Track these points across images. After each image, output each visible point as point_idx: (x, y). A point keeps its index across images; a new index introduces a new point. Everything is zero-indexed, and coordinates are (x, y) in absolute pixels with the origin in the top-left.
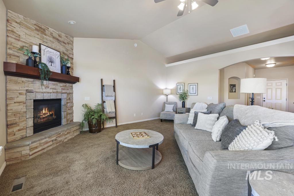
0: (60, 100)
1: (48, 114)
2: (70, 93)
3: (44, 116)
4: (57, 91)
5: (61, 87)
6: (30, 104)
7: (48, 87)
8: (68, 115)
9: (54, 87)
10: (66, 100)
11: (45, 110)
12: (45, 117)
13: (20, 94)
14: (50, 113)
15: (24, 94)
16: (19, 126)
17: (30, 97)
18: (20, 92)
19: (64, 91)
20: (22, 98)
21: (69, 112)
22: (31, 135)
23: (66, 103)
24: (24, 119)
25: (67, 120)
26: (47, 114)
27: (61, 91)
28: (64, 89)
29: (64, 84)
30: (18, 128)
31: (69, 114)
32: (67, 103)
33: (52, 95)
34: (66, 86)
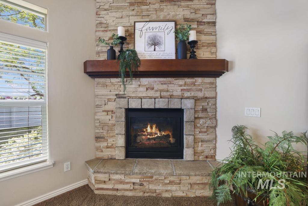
0: (180, 111)
1: (159, 135)
2: (206, 98)
3: (149, 136)
4: (171, 93)
5: (181, 86)
6: (120, 114)
7: (153, 89)
8: (200, 144)
9: (165, 87)
10: (193, 111)
11: (152, 128)
12: (152, 139)
13: (109, 100)
14: (163, 133)
15: (113, 99)
16: (106, 141)
17: (120, 104)
18: (109, 97)
19: (187, 94)
20: (111, 106)
21: (203, 137)
22: (121, 158)
23: (193, 118)
24: (112, 134)
25: (195, 153)
26: (157, 134)
27: (180, 94)
28: (188, 90)
29: (189, 80)
30: (105, 144)
31: (202, 141)
32: (195, 118)
33: (159, 101)
34: (194, 84)
